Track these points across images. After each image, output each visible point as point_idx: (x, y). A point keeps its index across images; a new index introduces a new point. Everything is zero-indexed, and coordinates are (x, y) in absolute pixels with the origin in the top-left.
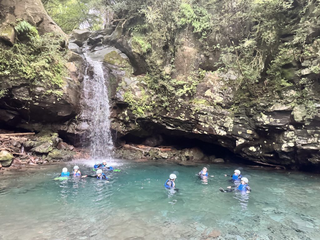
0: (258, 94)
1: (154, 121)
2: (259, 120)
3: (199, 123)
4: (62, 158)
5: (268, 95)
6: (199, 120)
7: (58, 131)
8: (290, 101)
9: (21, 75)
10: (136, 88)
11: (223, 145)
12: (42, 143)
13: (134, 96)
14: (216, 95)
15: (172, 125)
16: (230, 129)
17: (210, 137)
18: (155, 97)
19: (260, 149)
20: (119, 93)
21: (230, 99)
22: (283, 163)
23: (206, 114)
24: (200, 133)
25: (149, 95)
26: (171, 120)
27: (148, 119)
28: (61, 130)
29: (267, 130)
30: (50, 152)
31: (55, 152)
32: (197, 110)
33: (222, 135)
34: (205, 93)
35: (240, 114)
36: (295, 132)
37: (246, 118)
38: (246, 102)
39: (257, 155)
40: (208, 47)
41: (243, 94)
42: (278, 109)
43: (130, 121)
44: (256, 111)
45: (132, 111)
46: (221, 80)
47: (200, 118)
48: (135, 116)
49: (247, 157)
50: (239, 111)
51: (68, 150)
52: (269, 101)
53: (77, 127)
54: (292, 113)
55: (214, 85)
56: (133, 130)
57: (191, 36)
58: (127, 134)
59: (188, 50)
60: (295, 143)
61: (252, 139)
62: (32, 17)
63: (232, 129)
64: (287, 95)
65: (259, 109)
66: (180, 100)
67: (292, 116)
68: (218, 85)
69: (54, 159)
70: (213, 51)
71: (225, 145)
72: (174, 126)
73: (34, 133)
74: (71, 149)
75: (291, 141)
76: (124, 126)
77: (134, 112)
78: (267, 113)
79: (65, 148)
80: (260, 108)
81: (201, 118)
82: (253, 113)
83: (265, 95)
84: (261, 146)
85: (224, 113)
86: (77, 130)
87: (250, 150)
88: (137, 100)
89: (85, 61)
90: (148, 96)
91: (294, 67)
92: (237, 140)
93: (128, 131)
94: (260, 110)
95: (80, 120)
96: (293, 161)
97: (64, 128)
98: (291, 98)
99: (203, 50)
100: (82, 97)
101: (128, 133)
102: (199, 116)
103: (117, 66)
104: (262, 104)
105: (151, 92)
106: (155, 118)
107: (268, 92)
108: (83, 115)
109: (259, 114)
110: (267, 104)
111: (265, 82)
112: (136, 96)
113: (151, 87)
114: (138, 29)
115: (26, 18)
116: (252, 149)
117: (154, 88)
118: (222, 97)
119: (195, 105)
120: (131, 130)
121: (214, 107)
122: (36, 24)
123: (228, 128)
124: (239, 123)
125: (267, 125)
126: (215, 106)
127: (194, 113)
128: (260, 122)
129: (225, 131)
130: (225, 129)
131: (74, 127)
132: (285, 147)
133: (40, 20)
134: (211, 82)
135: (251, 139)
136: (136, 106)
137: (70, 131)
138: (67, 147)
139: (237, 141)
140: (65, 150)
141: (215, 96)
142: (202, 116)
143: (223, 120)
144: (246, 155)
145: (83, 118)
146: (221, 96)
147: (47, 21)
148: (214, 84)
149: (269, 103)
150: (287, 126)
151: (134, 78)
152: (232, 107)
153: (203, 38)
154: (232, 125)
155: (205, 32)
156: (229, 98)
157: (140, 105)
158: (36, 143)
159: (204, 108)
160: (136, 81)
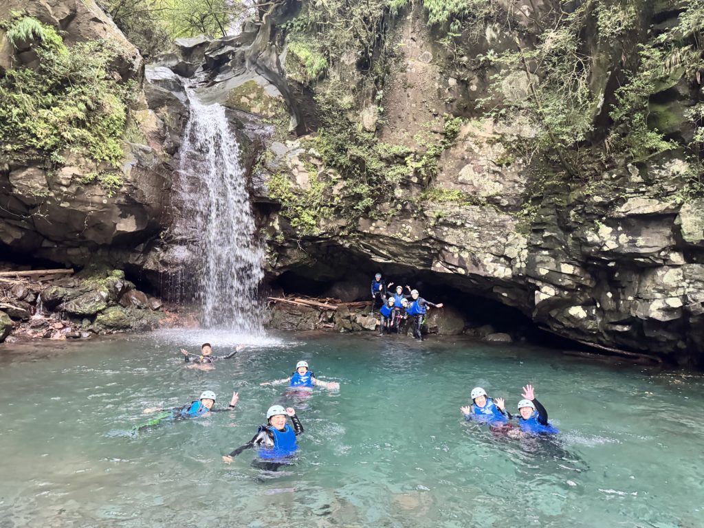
0: (587, 174)
1: (341, 243)
2: (589, 239)
3: (446, 248)
4: (128, 327)
5: (614, 176)
6: (446, 241)
7: (124, 265)
8: (670, 189)
9: (25, 140)
10: (296, 166)
11: (506, 302)
12: (83, 292)
13: (292, 185)
14: (486, 179)
15: (385, 253)
16: (521, 262)
17: (472, 281)
18: (341, 187)
19: (596, 313)
20: (259, 178)
21: (520, 187)
22: (655, 349)
23: (463, 225)
24: (450, 272)
25: (326, 181)
26: (381, 240)
27: (327, 239)
28: (128, 263)
29: (612, 264)
30: (100, 312)
31: (114, 314)
32: (439, 217)
33: (502, 276)
34: (460, 174)
35: (545, 224)
36: (684, 270)
37: (559, 235)
38: (557, 193)
39: (590, 327)
40: (465, 59)
41: (552, 174)
42: (640, 211)
43: (286, 244)
44: (583, 215)
45: (289, 220)
46: (498, 141)
47: (447, 235)
48: (298, 232)
49: (565, 331)
50: (542, 217)
51: (146, 308)
52: (617, 190)
53: (164, 258)
54: (676, 222)
55: (480, 153)
56: (296, 264)
57: (424, 33)
58: (282, 272)
59: (416, 67)
60: (684, 297)
61: (574, 287)
62: (49, 8)
63: (524, 262)
64: (663, 173)
65: (589, 212)
66: (399, 192)
67: (677, 230)
68: (492, 153)
69: (111, 327)
70: (478, 69)
71: (513, 301)
72: (389, 255)
73: (72, 271)
74: (156, 307)
75: (673, 294)
76: (275, 256)
77: (294, 223)
78: (612, 222)
79: (138, 303)
80: (594, 208)
81: (450, 236)
82: (575, 222)
83: (606, 176)
84: (598, 306)
85: (506, 223)
86: (164, 263)
87: (571, 315)
88: (300, 195)
89: (185, 105)
90: (323, 185)
91: (683, 98)
92: (539, 289)
93: (284, 267)
94: (592, 214)
95: (171, 241)
96: (681, 345)
97: (135, 258)
98: (674, 181)
99: (452, 67)
100: (174, 189)
101: (285, 270)
102: (446, 231)
103: (255, 115)
104: (598, 199)
105: (332, 176)
106: (343, 237)
107: (613, 167)
108: (176, 231)
109: (592, 225)
110: (612, 199)
111: (606, 141)
112: (297, 184)
113: (331, 161)
114: (301, 24)
115: (35, 9)
116: (577, 311)
117: (339, 164)
118: (500, 183)
119: (433, 205)
120: (290, 265)
121: (481, 208)
122: (58, 24)
123: (515, 258)
124: (543, 246)
125: (611, 253)
126: (483, 205)
127: (432, 223)
128: (593, 244)
129: (508, 266)
130: (507, 263)
131: (158, 257)
132: (659, 309)
133: (68, 12)
134: (473, 146)
135: (571, 287)
136: (297, 209)
137: (150, 265)
138: (144, 301)
139: (536, 292)
140: (139, 308)
141: (482, 181)
142: (451, 230)
143: (503, 240)
144: (561, 327)
145: (179, 238)
146: (497, 181)
147: (86, 15)
148: (479, 151)
149: (617, 195)
150: (663, 253)
151: (294, 143)
152: (525, 208)
153: (452, 36)
154: (525, 252)
155: (457, 21)
156: (516, 185)
157: (307, 207)
158: (69, 292)
159: (457, 209)
160: (298, 148)
